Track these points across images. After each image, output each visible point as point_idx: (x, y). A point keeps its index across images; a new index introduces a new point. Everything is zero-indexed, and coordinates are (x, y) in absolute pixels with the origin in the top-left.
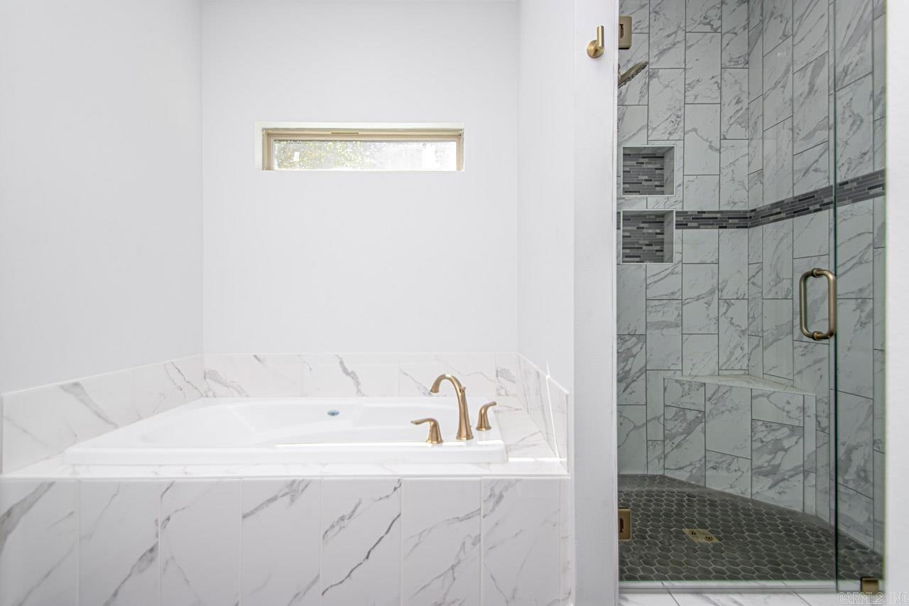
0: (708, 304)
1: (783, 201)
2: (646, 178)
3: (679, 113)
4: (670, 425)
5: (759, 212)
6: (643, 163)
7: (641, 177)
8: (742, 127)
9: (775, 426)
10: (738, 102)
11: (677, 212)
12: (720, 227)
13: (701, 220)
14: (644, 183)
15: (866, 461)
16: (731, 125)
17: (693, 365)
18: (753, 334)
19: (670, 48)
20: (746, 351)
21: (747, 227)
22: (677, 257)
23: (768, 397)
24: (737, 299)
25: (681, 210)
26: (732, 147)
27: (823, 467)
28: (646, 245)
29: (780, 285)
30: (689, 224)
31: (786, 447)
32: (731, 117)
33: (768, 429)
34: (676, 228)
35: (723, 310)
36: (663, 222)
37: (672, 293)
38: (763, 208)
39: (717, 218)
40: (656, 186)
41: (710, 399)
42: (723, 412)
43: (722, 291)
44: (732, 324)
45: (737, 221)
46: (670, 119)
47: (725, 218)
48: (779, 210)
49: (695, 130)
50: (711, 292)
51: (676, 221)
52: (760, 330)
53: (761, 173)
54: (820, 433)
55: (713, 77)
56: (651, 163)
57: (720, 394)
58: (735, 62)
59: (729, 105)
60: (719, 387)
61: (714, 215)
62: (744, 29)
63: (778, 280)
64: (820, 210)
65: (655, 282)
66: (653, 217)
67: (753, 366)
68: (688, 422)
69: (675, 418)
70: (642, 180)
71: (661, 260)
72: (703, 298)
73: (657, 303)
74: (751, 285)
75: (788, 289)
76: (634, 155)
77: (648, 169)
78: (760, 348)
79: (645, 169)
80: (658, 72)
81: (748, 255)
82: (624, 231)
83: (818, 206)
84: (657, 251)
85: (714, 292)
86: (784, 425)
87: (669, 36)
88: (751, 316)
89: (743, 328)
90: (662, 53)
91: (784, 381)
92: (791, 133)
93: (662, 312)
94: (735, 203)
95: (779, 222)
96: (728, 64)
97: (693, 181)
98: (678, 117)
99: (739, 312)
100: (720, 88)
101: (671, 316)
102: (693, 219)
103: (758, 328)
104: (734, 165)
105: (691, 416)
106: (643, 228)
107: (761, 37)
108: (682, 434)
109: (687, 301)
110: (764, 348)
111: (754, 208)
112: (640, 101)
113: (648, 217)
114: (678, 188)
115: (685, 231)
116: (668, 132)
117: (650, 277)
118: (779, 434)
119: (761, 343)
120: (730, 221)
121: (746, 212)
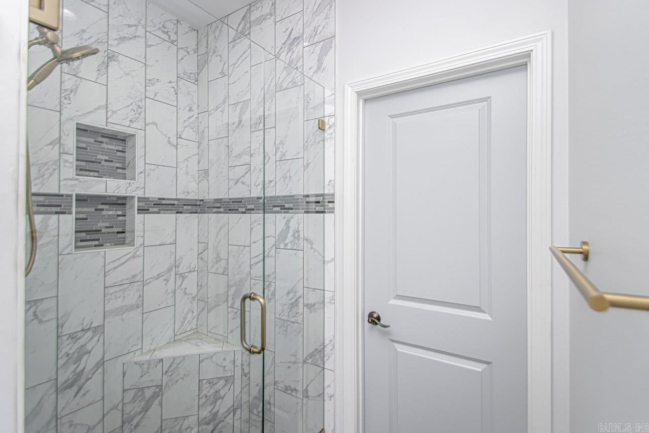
0: (167, 280)
1: (221, 199)
2: (107, 158)
3: (140, 104)
4: (127, 410)
5: (205, 203)
6: (102, 142)
7: (99, 157)
8: (194, 131)
9: (215, 381)
10: (190, 110)
11: (138, 198)
12: (177, 213)
13: (162, 205)
14: (103, 163)
15: (270, 397)
16: (186, 127)
17: (153, 340)
18: (201, 299)
19: (131, 38)
20: (195, 314)
21: (197, 213)
22: (138, 241)
23: (211, 359)
24: (190, 272)
25: (143, 196)
26: (186, 145)
27: (245, 403)
28: (106, 227)
29: (219, 263)
30: (151, 210)
31: (222, 396)
32: (185, 121)
33: (211, 384)
34: (138, 213)
35: (178, 283)
36: (124, 204)
37: (134, 276)
38: (208, 200)
39: (174, 205)
40: (117, 168)
41: (167, 372)
42: (177, 381)
43: (178, 267)
44: (186, 293)
45: (190, 207)
46: (131, 107)
47: (181, 205)
48: (219, 205)
49: (155, 124)
50: (169, 270)
51: (138, 206)
52: (205, 296)
53: (206, 172)
54: (244, 377)
55: (170, 82)
56: (113, 145)
57: (175, 366)
58: (188, 76)
59: (184, 110)
60: (175, 359)
61: (172, 202)
62: (195, 52)
63: (218, 260)
64: (245, 213)
65: (115, 268)
66: (115, 199)
67: (201, 325)
68: (146, 400)
69: (134, 400)
70: (102, 160)
71: (123, 243)
72: (163, 276)
73: (117, 289)
74: (199, 260)
75: (225, 267)
76: (90, 131)
77: (108, 149)
78: (206, 311)
79: (104, 148)
80: (118, 56)
81: (198, 235)
82: (77, 213)
83: (244, 210)
84: (118, 233)
85: (172, 269)
86: (220, 378)
87: (129, 26)
88: (199, 284)
89: (194, 295)
90: (122, 39)
91: (221, 338)
92: (227, 149)
93: (122, 297)
94: (188, 193)
95: (219, 215)
96: (182, 76)
97: (154, 170)
98: (139, 108)
99: (191, 283)
100: (177, 94)
101: (132, 297)
102: (154, 204)
103: (204, 295)
104: (188, 161)
105: (148, 393)
106: (103, 210)
107: (206, 65)
108: (140, 413)
109: (148, 282)
110: (208, 312)
111: (202, 198)
112: (97, 78)
113: (108, 198)
114: (140, 175)
115: (146, 215)
116: (129, 119)
117: (109, 264)
118: (217, 387)
119: (206, 307)
120: (185, 207)
121: (196, 200)
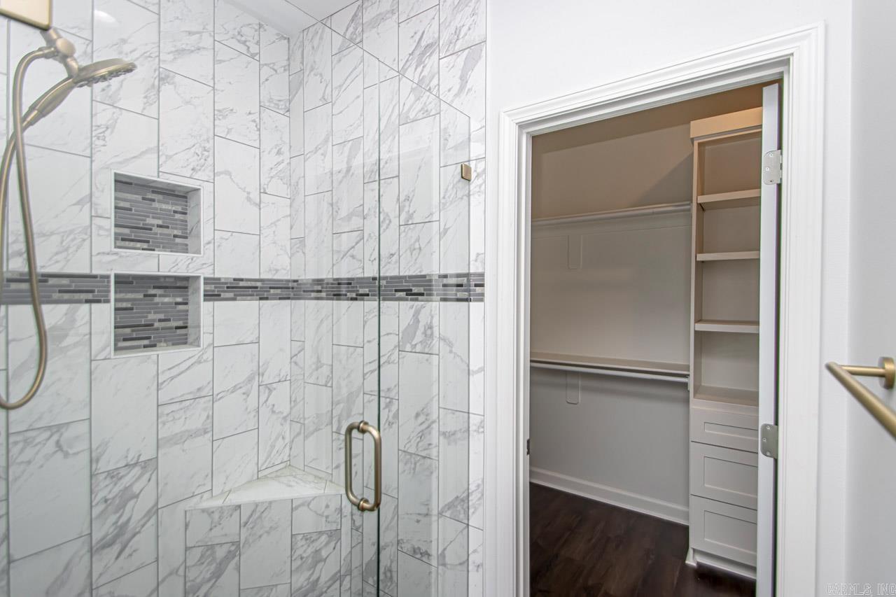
0: (247, 394)
1: (322, 280)
2: (160, 222)
3: (208, 146)
4: (192, 575)
5: (300, 284)
6: (154, 200)
7: (150, 221)
8: (284, 183)
9: (314, 537)
10: (279, 153)
11: (205, 279)
12: (261, 299)
13: (238, 289)
14: (155, 229)
15: (392, 562)
16: (272, 177)
17: (227, 478)
18: (295, 420)
19: (192, 51)
20: (287, 440)
21: (288, 298)
22: (205, 339)
23: (308, 505)
24: (279, 381)
25: (212, 276)
26: (273, 204)
27: (356, 568)
28: (160, 320)
29: (320, 370)
30: (223, 295)
31: (324, 557)
32: (272, 169)
33: (308, 541)
34: (204, 300)
35: (263, 399)
36: (186, 288)
37: (199, 389)
38: (305, 281)
39: (256, 287)
40: (175, 236)
41: (246, 523)
42: (260, 536)
43: (263, 375)
44: (273, 412)
45: (279, 291)
46: (193, 150)
47: (266, 287)
48: (319, 288)
49: (228, 173)
50: (250, 379)
51: (205, 291)
52: (301, 416)
53: (302, 240)
54: (354, 532)
55: (250, 113)
56: (168, 203)
57: (257, 514)
58: (276, 104)
59: (269, 153)
60: (257, 506)
61: (253, 284)
62: (285, 70)
63: (319, 365)
64: (355, 299)
65: (172, 378)
66: (172, 280)
67: (295, 457)
68: (218, 561)
69: (200, 562)
70: (153, 225)
71: (183, 341)
72: (240, 388)
73: (175, 407)
74: (293, 364)
75: (328, 376)
76: (136, 184)
77: (161, 209)
78: (301, 437)
79: (156, 209)
80: (174, 77)
81: (291, 331)
82: (116, 300)
83: (354, 295)
84: (177, 328)
85: (253, 378)
86: (321, 533)
87: (190, 33)
88: (293, 399)
89: (285, 414)
90: (180, 52)
91: (323, 475)
92: (331, 209)
93: (183, 419)
94: (277, 271)
95: (320, 302)
96: (267, 104)
97: (227, 239)
98: (205, 150)
99: (281, 397)
100: (259, 130)
101: (196, 420)
102: (228, 287)
103: (299, 415)
104: (276, 225)
105: (221, 553)
106: (155, 295)
107: (301, 88)
108: (209, 580)
109: (219, 396)
110: (306, 438)
111: (296, 278)
112: (144, 109)
113: (162, 280)
114: (207, 246)
115: (217, 303)
116: (192, 167)
117: (163, 372)
118: (317, 545)
119: (302, 431)
120: (272, 291)
121: (288, 281)
